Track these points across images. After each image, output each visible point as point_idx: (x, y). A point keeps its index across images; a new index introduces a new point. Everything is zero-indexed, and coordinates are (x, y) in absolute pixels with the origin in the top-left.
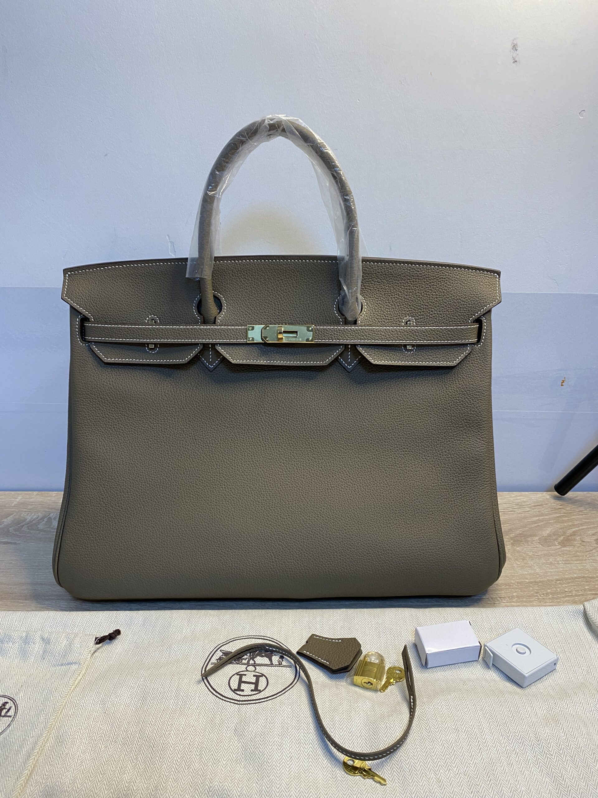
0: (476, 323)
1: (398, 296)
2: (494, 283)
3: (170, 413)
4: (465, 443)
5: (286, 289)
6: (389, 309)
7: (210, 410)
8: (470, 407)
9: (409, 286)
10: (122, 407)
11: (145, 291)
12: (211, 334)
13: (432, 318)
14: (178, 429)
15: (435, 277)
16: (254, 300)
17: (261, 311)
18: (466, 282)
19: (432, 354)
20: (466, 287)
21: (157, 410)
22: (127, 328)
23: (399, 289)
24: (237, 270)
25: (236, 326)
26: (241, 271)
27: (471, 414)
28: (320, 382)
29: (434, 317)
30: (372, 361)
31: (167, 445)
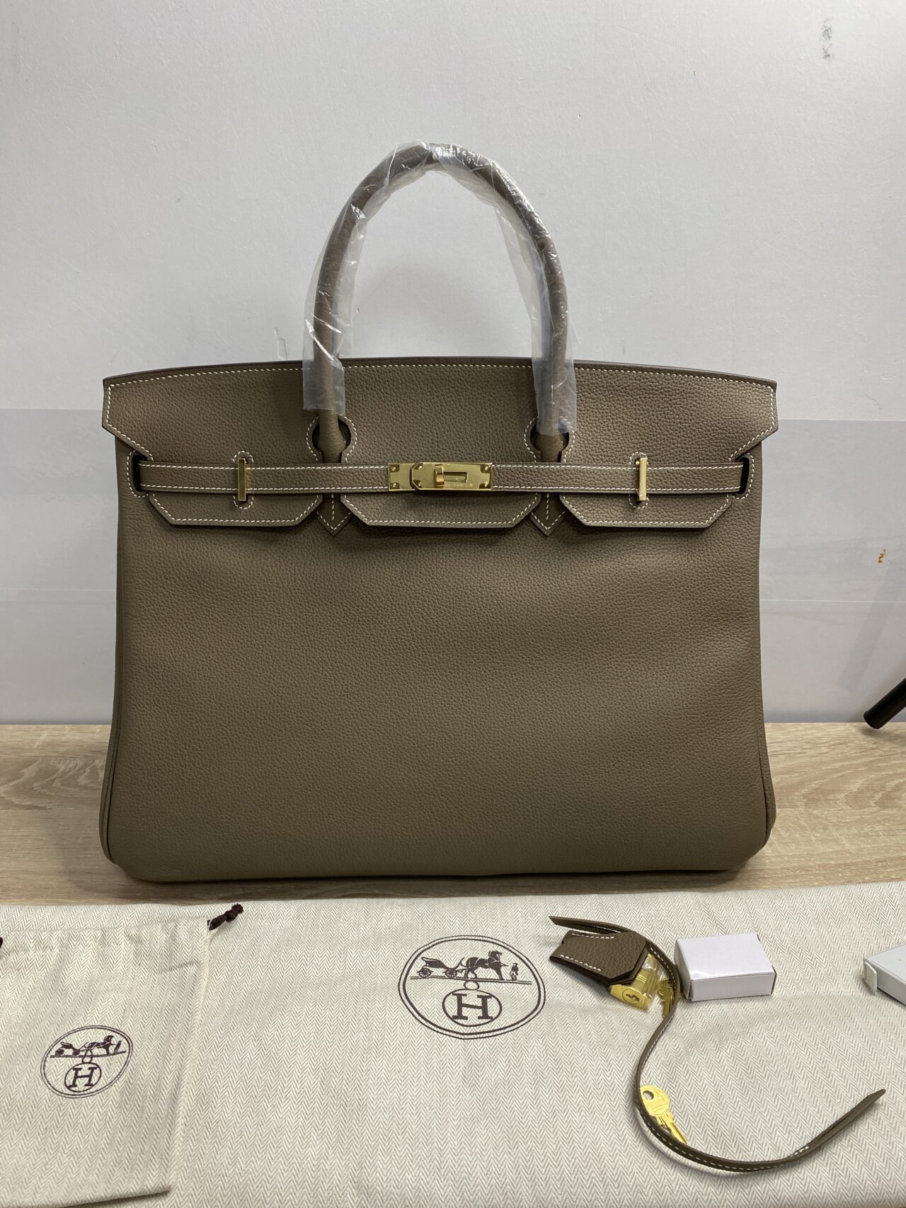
0: (740, 461)
1: (621, 420)
2: (767, 400)
3: (270, 601)
4: (720, 644)
5: (449, 410)
6: (609, 440)
7: (332, 594)
8: (729, 590)
9: (639, 405)
10: (198, 592)
11: (231, 413)
12: (333, 479)
13: (673, 454)
14: (283, 624)
15: (677, 392)
16: (400, 427)
17: (411, 444)
18: (725, 400)
19: (673, 509)
20: (725, 407)
21: (250, 595)
22: (207, 470)
23: (624, 409)
24: (374, 380)
25: (372, 465)
26: (380, 382)
27: (729, 601)
28: (503, 552)
29: (677, 452)
30: (584, 521)
31: (267, 650)
